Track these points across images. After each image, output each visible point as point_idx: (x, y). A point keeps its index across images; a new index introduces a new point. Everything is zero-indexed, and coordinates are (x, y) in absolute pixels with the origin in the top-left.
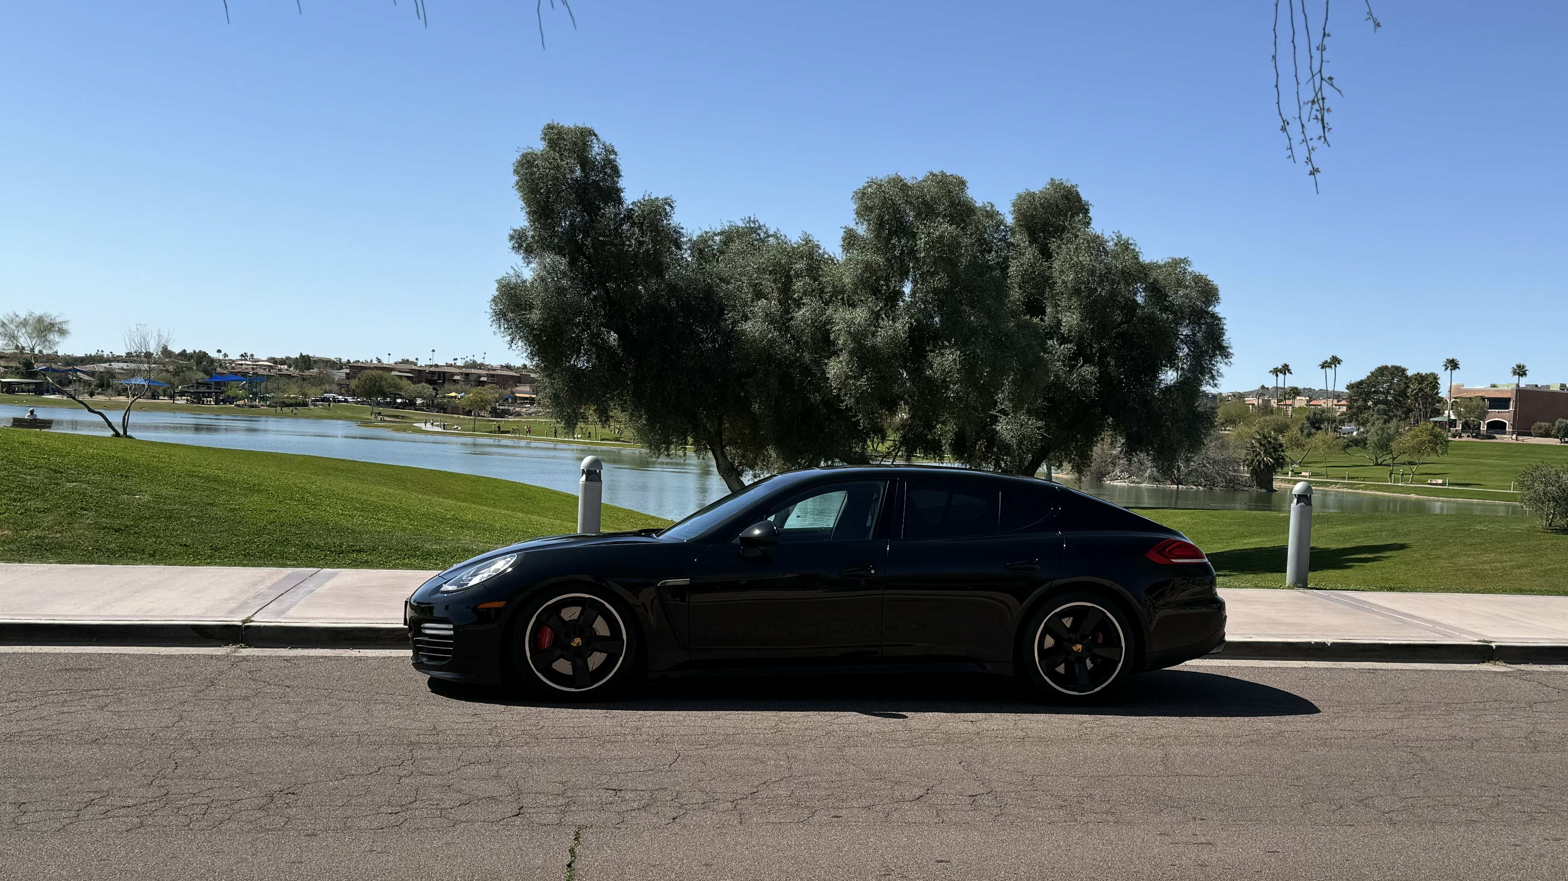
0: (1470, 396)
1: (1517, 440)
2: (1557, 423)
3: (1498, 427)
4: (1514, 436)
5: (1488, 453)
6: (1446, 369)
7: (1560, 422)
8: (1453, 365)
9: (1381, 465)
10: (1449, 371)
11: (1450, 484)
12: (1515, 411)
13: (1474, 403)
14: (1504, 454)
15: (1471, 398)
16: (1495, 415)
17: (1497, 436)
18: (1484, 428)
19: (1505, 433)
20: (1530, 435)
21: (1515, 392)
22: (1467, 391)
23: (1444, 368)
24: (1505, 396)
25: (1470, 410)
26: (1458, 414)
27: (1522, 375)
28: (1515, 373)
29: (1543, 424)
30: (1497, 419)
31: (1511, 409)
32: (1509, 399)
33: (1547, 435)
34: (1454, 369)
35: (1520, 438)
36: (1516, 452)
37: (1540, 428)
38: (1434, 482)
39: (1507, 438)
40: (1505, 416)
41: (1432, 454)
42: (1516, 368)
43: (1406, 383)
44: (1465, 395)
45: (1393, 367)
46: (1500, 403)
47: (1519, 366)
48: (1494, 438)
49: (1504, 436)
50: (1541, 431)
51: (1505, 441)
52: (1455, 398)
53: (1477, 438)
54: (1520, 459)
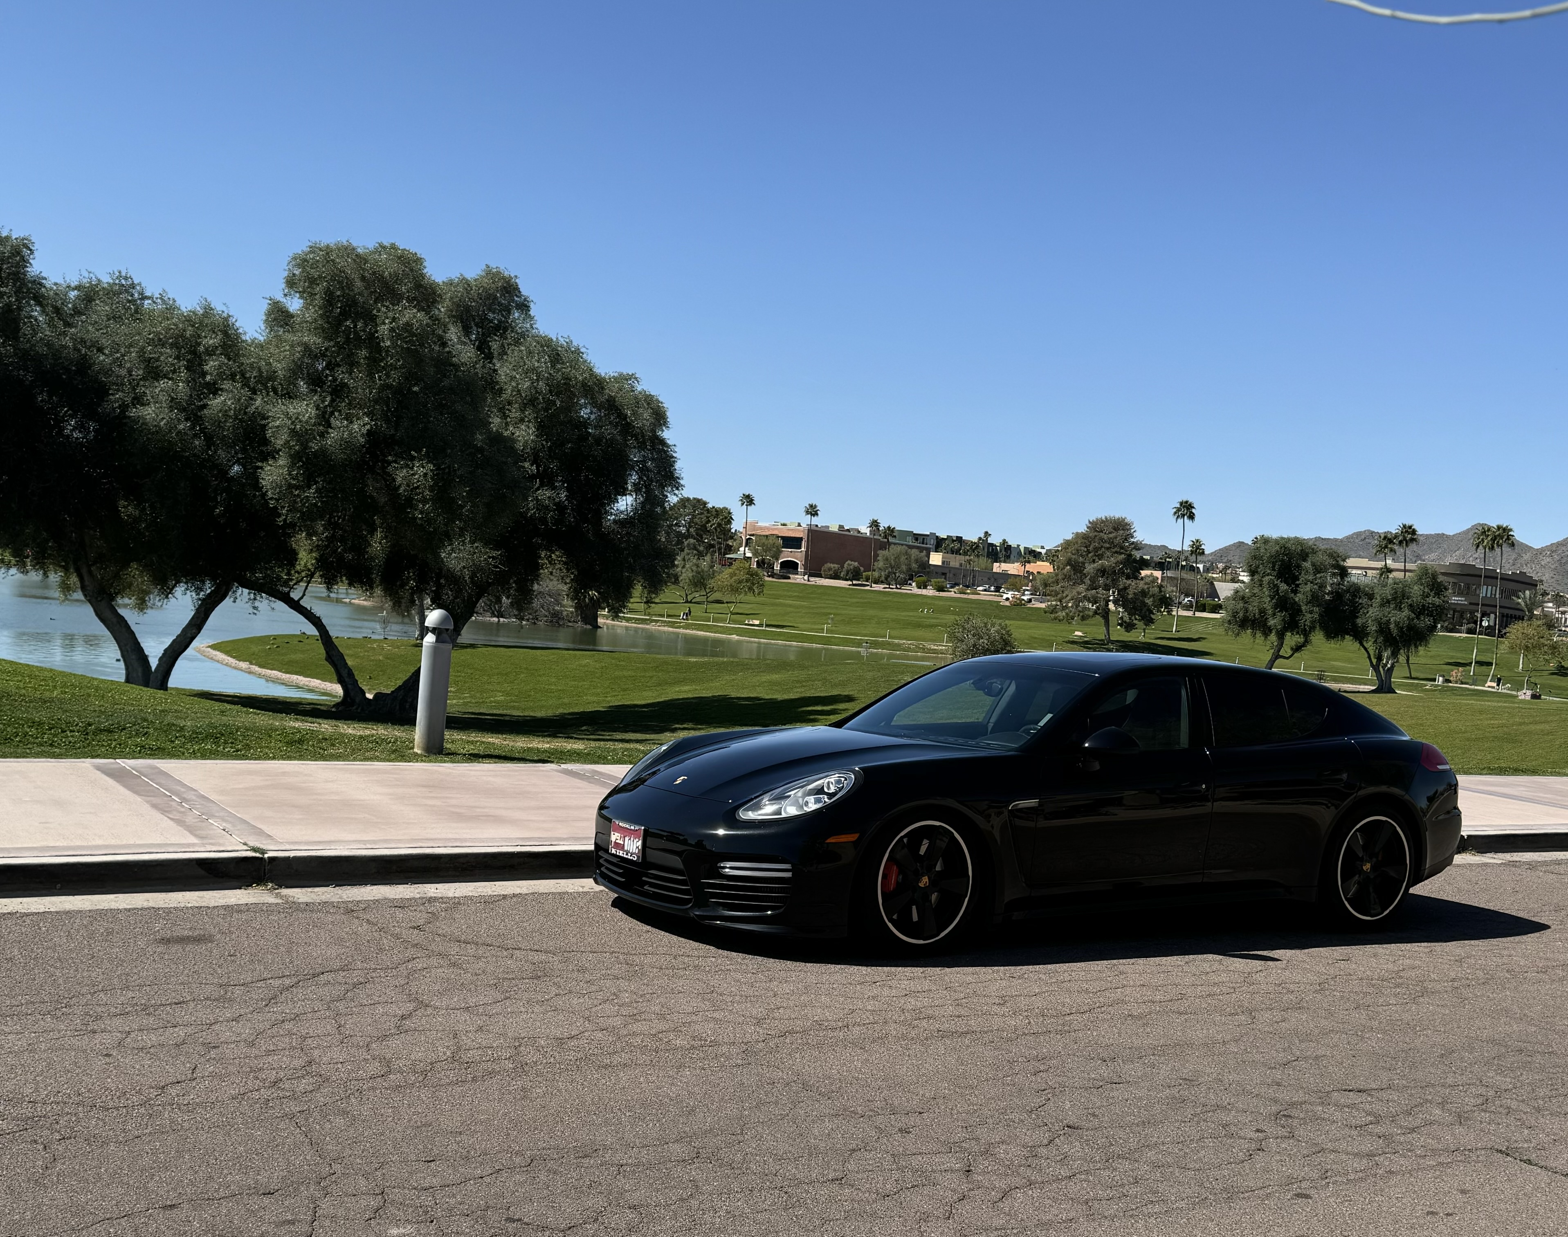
0: (764, 533)
1: (809, 581)
2: (846, 566)
3: (790, 567)
4: (806, 577)
5: (785, 593)
6: (743, 504)
7: (849, 565)
8: (748, 500)
9: (691, 602)
10: (745, 506)
11: (767, 626)
12: (807, 552)
13: (770, 541)
14: (801, 595)
15: (767, 536)
16: (788, 555)
17: (791, 576)
18: (777, 567)
19: (797, 574)
20: (820, 576)
21: (806, 532)
22: (761, 528)
23: (740, 503)
24: (798, 536)
25: (767, 550)
26: (755, 554)
27: (814, 515)
28: (807, 512)
29: (832, 565)
30: (789, 559)
31: (803, 549)
32: (801, 539)
33: (836, 577)
34: (750, 505)
35: (812, 579)
36: (812, 593)
37: (830, 569)
38: (751, 623)
39: (799, 579)
40: (797, 556)
41: (748, 594)
42: (808, 507)
43: (708, 517)
44: (759, 532)
45: (694, 499)
46: (792, 542)
47: (811, 506)
48: (789, 578)
49: (796, 576)
50: (831, 572)
51: (798, 581)
52: (751, 535)
53: (773, 577)
54: (816, 601)
